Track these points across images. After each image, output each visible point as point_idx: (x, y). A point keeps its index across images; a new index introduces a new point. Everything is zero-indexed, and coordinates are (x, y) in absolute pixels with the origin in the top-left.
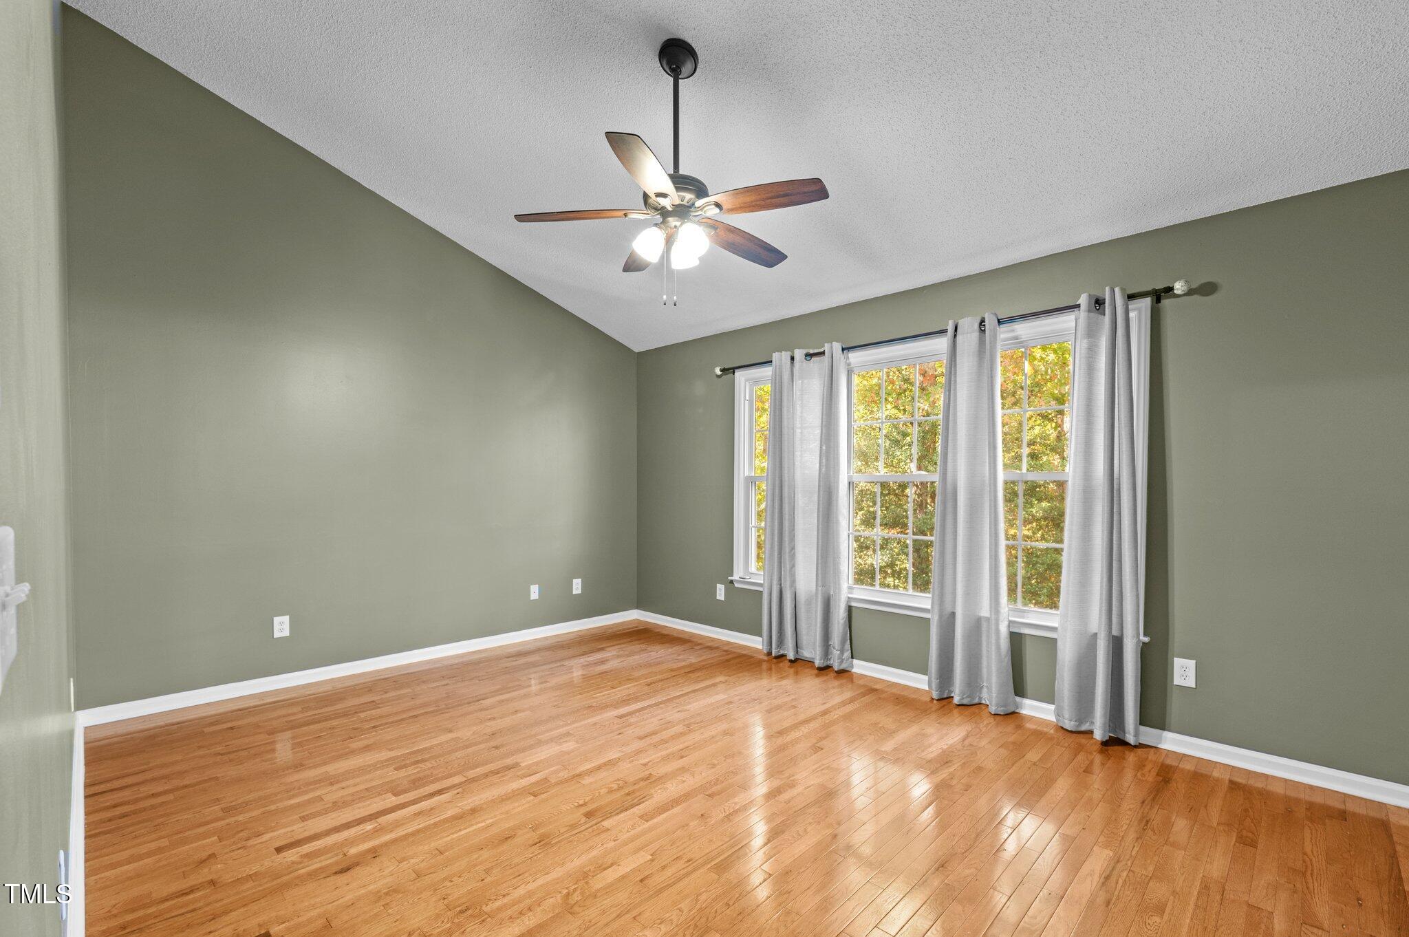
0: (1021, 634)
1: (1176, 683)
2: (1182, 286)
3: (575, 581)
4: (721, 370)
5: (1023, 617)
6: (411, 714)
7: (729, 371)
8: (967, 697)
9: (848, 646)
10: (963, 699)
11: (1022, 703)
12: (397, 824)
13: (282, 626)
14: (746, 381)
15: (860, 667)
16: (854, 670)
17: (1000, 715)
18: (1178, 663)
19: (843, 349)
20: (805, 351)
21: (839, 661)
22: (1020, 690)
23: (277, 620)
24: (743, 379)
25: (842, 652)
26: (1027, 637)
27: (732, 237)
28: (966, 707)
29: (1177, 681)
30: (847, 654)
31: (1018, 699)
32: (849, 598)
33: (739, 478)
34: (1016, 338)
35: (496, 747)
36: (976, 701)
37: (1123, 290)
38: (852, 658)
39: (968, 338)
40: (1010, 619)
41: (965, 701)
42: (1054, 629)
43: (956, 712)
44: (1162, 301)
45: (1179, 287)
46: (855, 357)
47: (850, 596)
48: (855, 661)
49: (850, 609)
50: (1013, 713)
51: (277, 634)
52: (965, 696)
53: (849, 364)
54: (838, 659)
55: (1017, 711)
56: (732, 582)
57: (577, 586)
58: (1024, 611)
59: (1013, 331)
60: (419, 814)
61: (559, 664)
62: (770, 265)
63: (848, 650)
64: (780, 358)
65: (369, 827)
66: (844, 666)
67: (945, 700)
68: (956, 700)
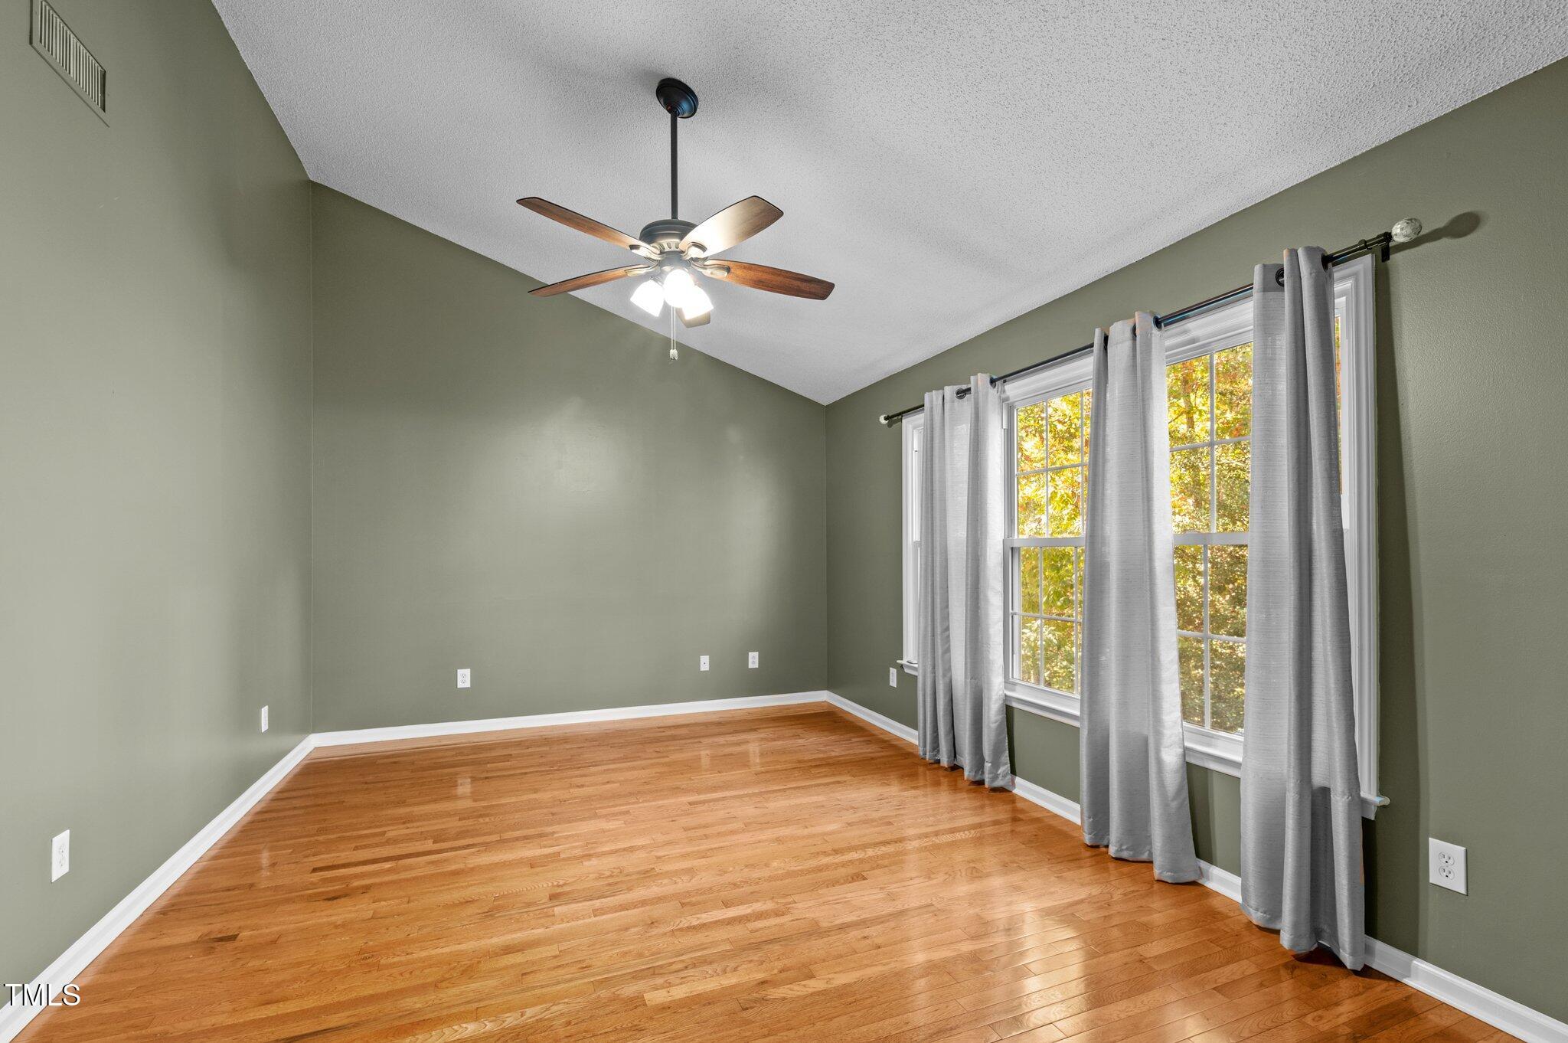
0: (1207, 769)
1: (1431, 880)
2: (1402, 229)
3: (751, 654)
4: (886, 419)
5: (1209, 745)
6: (523, 771)
7: (894, 419)
8: (1127, 849)
9: (1005, 757)
10: (1122, 850)
11: (1208, 871)
12: (410, 868)
13: (464, 678)
14: (914, 428)
15: (1024, 789)
16: (1016, 791)
17: (1167, 882)
18: (1436, 846)
19: (993, 382)
20: (956, 388)
21: (991, 776)
22: (1203, 849)
23: (460, 672)
24: (910, 426)
25: (996, 765)
26: (1214, 774)
27: (751, 274)
28: (1127, 863)
29: (1435, 877)
30: (1005, 768)
31: (1203, 864)
32: (1006, 696)
33: (907, 545)
34: (1193, 341)
35: (553, 814)
36: (1145, 857)
37: (1310, 251)
38: (1013, 771)
39: (1120, 349)
40: (1187, 744)
41: (1125, 855)
42: (1236, 765)
43: (1112, 865)
44: (1391, 257)
45: (1400, 232)
46: (1014, 389)
47: (1009, 693)
48: (1018, 780)
49: (1009, 711)
50: (1194, 883)
51: (460, 685)
52: (1124, 847)
53: (1007, 399)
54: (989, 774)
55: (1200, 882)
56: (902, 666)
57: (753, 660)
58: (1212, 737)
59: (1185, 332)
60: (432, 863)
61: (696, 740)
62: (823, 297)
63: (1006, 764)
64: (931, 398)
65: (387, 865)
66: (999, 783)
67: (1097, 848)
68: (1112, 851)
